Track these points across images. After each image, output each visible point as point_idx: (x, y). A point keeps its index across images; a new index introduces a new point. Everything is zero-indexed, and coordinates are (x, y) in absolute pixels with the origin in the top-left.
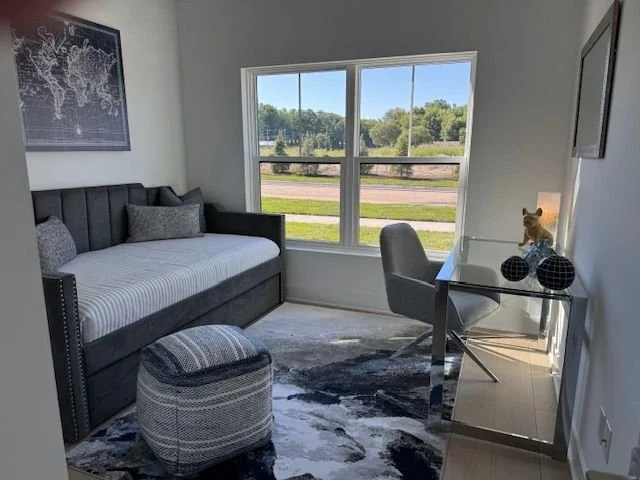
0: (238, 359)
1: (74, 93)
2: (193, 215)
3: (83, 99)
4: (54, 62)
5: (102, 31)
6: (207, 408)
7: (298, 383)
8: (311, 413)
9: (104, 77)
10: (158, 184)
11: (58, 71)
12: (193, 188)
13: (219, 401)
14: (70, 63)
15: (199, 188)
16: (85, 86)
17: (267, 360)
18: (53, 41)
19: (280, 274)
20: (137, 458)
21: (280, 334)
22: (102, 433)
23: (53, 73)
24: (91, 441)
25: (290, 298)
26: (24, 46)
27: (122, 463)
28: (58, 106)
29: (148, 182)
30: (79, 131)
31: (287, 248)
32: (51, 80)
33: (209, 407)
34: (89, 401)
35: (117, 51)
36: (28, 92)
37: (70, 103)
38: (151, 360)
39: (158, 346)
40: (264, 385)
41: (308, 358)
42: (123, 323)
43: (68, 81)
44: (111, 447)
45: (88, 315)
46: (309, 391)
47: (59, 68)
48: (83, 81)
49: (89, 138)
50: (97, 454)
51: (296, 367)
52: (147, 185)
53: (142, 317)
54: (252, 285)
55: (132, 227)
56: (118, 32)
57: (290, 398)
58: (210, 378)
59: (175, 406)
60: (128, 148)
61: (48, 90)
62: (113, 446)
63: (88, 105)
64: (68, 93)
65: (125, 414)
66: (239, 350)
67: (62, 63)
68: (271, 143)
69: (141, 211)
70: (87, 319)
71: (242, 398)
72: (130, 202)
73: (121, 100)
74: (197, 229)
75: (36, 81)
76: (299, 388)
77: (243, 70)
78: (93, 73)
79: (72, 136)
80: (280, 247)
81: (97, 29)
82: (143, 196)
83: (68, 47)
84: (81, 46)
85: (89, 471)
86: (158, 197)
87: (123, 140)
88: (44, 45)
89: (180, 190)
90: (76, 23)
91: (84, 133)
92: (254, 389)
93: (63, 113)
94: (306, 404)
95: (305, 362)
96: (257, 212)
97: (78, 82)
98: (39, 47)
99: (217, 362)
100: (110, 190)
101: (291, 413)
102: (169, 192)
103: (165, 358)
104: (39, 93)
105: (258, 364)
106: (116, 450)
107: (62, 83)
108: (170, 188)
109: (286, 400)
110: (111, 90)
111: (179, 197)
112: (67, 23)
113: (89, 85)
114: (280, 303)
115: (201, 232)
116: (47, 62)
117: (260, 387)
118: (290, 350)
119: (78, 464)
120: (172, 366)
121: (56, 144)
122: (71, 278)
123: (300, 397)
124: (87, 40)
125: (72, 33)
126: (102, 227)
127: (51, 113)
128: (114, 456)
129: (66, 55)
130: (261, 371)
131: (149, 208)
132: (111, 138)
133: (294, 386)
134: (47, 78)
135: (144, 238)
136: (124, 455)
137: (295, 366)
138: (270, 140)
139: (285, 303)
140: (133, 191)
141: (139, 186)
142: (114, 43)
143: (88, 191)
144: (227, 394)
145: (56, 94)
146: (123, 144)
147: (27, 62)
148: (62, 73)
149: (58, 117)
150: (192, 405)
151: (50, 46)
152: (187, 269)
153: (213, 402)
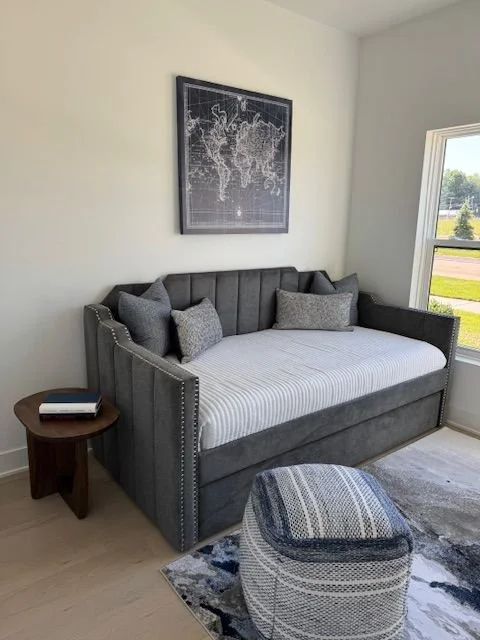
0: (363, 536)
1: (239, 173)
2: (345, 305)
3: (247, 179)
4: (224, 141)
5: (274, 103)
6: (313, 593)
7: (450, 565)
8: (464, 625)
9: (271, 153)
10: (312, 268)
11: (226, 151)
12: (348, 274)
13: (330, 588)
14: (238, 141)
15: (355, 274)
16: (250, 164)
17: (406, 548)
18: (225, 119)
19: (442, 392)
20: (234, 602)
21: (432, 475)
22: (208, 550)
23: (222, 152)
24: (196, 556)
25: (452, 422)
26: (197, 125)
27: (217, 601)
28: (222, 187)
29: (302, 267)
30: (239, 213)
31: (457, 358)
32: (218, 159)
33: (316, 593)
34: (200, 511)
35: (288, 123)
36: (197, 174)
37: (234, 185)
38: (261, 497)
39: (272, 478)
40: (397, 582)
41: (468, 526)
42: (245, 432)
43: (234, 161)
44: (212, 573)
45: (209, 420)
46: (465, 584)
47: (228, 147)
48: (248, 160)
49: (249, 220)
50: (197, 577)
51: (448, 535)
52: (300, 268)
53: (266, 428)
54: (403, 403)
55: (279, 313)
56: (290, 102)
57: (434, 585)
58: (323, 555)
59: (275, 575)
60: (285, 230)
61: (214, 172)
62: (214, 573)
63: (251, 186)
64: (233, 174)
65: (235, 533)
66: (367, 520)
67: (231, 142)
68: (453, 212)
69: (289, 297)
70: (208, 424)
71: (362, 594)
72: (280, 288)
73: (285, 178)
74: (346, 322)
75: (205, 162)
76: (449, 573)
77: (429, 134)
78: (259, 151)
79: (232, 218)
80: (447, 357)
81: (269, 102)
82: (295, 282)
83: (238, 123)
84: (250, 122)
85: (184, 597)
86: (310, 283)
87: (282, 221)
88: (217, 123)
89: (335, 276)
90: (248, 97)
91: (242, 215)
92: (382, 586)
93: (226, 194)
94: (457, 606)
95: (464, 531)
96: (423, 309)
97: (244, 161)
98: (211, 126)
99: (334, 535)
100: (262, 273)
101: (433, 612)
102: (322, 277)
103: (274, 505)
104: (207, 175)
105: (391, 552)
106: (216, 580)
107: (229, 163)
108: (324, 273)
109: (428, 586)
110: (276, 167)
111: (333, 283)
112: (240, 98)
113: (254, 163)
114: (438, 426)
115: (351, 325)
116: (216, 142)
117: (389, 585)
118: (443, 504)
119: (176, 582)
120: (279, 523)
121: (216, 226)
122: (194, 381)
123: (450, 589)
124: (258, 115)
125: (244, 108)
126: (251, 311)
127: (215, 195)
128: (212, 587)
129: (235, 132)
130: (395, 562)
131: (299, 294)
132: (270, 220)
133: (442, 568)
134: (215, 159)
135: (291, 326)
136: (222, 591)
137: (447, 533)
138: (452, 209)
139: (445, 428)
140: (286, 275)
141: (292, 270)
142: (285, 115)
143: (240, 273)
144: (343, 583)
145: (222, 176)
146: (282, 225)
147: (199, 143)
148: (230, 153)
149: (222, 199)
150: (296, 583)
151: (221, 124)
152: (324, 377)
153: (323, 588)
